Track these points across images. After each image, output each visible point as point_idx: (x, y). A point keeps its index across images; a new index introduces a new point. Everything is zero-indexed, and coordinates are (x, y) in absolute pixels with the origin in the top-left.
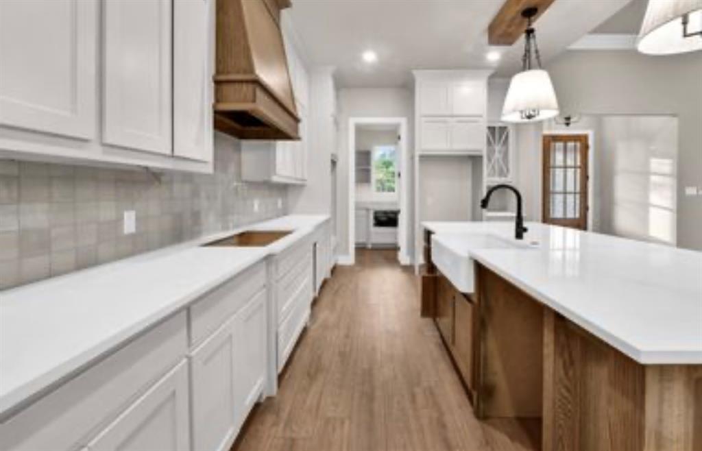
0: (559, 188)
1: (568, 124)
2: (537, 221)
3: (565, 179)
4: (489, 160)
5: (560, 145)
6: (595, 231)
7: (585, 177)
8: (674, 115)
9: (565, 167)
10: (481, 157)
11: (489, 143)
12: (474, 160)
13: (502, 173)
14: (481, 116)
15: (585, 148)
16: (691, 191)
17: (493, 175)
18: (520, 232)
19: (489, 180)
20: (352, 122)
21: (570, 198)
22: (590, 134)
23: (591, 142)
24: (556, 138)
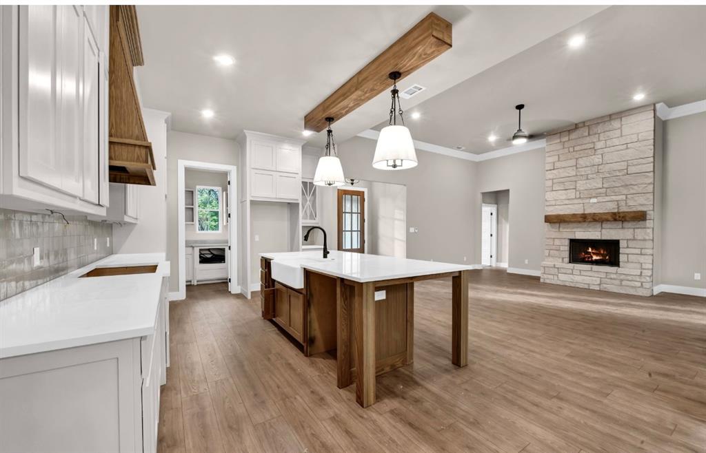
0: (348, 228)
1: (352, 184)
2: (335, 249)
3: (351, 222)
4: (303, 207)
5: (348, 197)
6: (368, 253)
7: (363, 221)
8: (405, 185)
9: (352, 213)
10: (298, 204)
11: (303, 194)
12: (292, 207)
13: (313, 217)
14: (297, 174)
15: (363, 200)
16: (412, 230)
17: (306, 219)
18: (326, 254)
19: (303, 221)
20: (182, 164)
21: (355, 234)
22: (366, 190)
23: (366, 197)
24: (346, 192)
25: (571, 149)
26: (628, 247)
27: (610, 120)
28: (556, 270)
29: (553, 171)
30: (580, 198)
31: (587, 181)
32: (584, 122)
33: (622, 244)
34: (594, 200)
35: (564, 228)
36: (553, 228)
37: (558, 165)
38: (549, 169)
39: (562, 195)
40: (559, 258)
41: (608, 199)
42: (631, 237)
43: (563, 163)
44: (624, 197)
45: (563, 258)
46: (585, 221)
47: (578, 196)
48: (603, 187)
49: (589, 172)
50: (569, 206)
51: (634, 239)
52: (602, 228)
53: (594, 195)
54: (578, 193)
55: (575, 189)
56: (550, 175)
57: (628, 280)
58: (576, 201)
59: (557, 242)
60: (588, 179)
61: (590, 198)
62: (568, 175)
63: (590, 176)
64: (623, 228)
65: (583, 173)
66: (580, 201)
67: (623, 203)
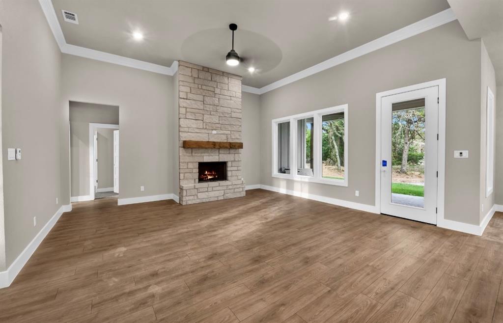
25: (200, 86)
26: (232, 166)
27: (223, 75)
28: (196, 190)
29: (185, 100)
30: (206, 129)
31: (211, 116)
32: (208, 68)
33: (229, 164)
34: (214, 132)
35: (195, 153)
36: (187, 153)
37: (190, 96)
38: (182, 97)
39: (193, 124)
40: (192, 179)
41: (222, 132)
42: (233, 159)
43: (194, 96)
44: (229, 132)
45: (195, 180)
46: (214, 148)
47: (205, 127)
48: (219, 124)
49: (211, 109)
50: (199, 134)
51: (235, 161)
52: (219, 153)
53: (214, 128)
54: (205, 124)
55: (203, 121)
56: (183, 103)
57: (238, 188)
58: (203, 131)
59: (190, 166)
60: (211, 115)
61: (212, 130)
62: (198, 108)
63: (212, 113)
64: (229, 153)
65: (208, 109)
66: (206, 131)
67: (229, 136)
